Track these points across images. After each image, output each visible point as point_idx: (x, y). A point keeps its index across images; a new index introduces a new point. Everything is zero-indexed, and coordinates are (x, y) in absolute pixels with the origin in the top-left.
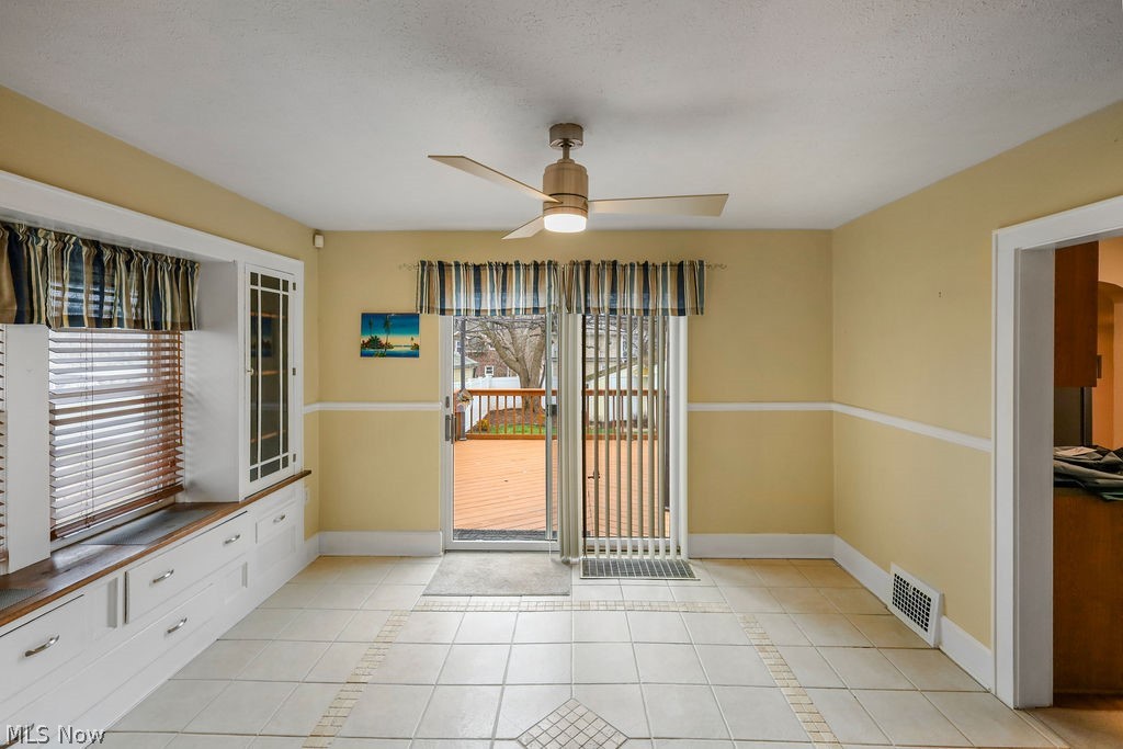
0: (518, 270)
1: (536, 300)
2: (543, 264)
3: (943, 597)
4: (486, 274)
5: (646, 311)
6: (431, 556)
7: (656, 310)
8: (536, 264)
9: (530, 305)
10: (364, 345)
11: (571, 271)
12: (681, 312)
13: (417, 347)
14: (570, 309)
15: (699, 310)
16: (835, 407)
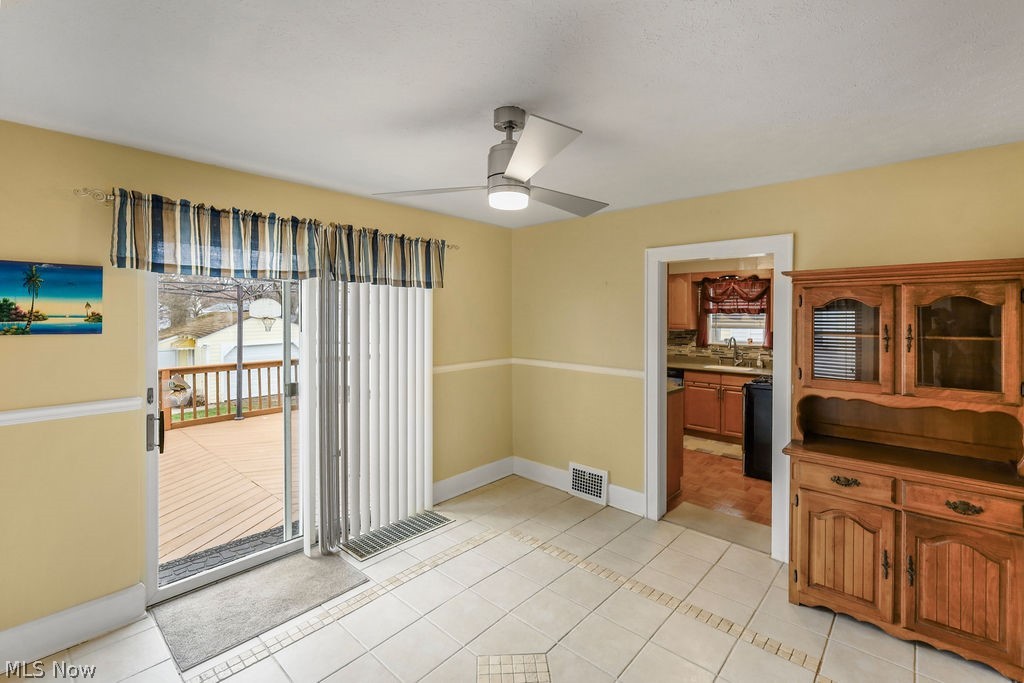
0: (272, 223)
2: (303, 222)
3: (609, 473)
4: (228, 224)
8: (295, 221)
11: (334, 234)
13: (98, 318)
15: (441, 284)
16: (514, 361)
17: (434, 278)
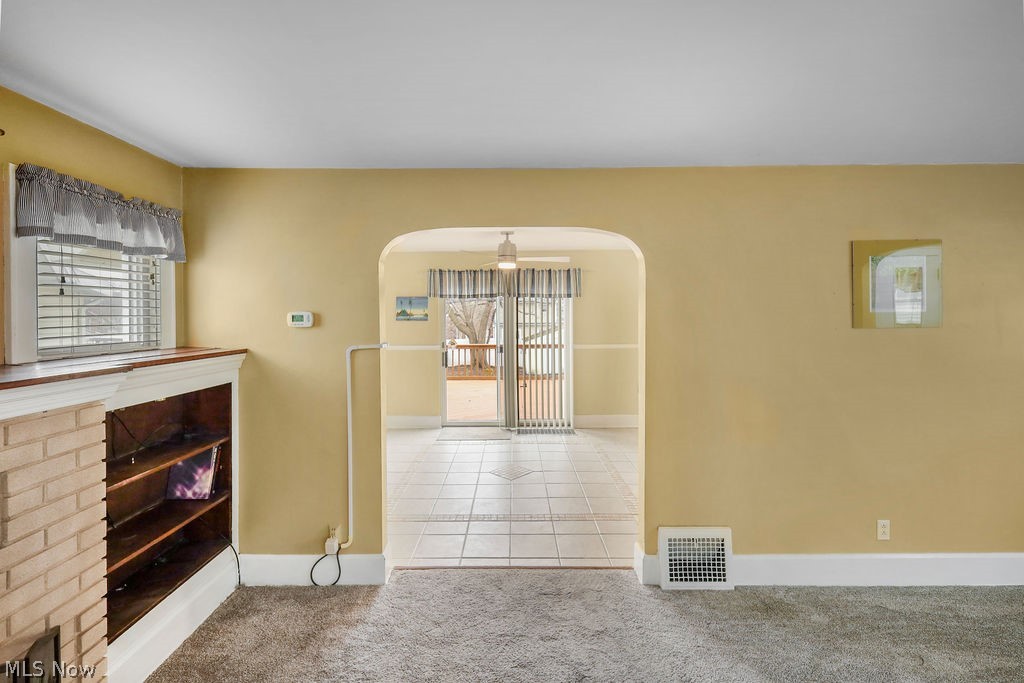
0: (482, 274)
1: (491, 290)
2: (495, 271)
4: (465, 276)
5: (550, 296)
6: (436, 428)
7: (555, 295)
8: (491, 271)
9: (488, 292)
10: (398, 314)
11: (510, 275)
12: (569, 296)
13: (426, 315)
14: (509, 295)
15: (578, 295)
17: (573, 292)
